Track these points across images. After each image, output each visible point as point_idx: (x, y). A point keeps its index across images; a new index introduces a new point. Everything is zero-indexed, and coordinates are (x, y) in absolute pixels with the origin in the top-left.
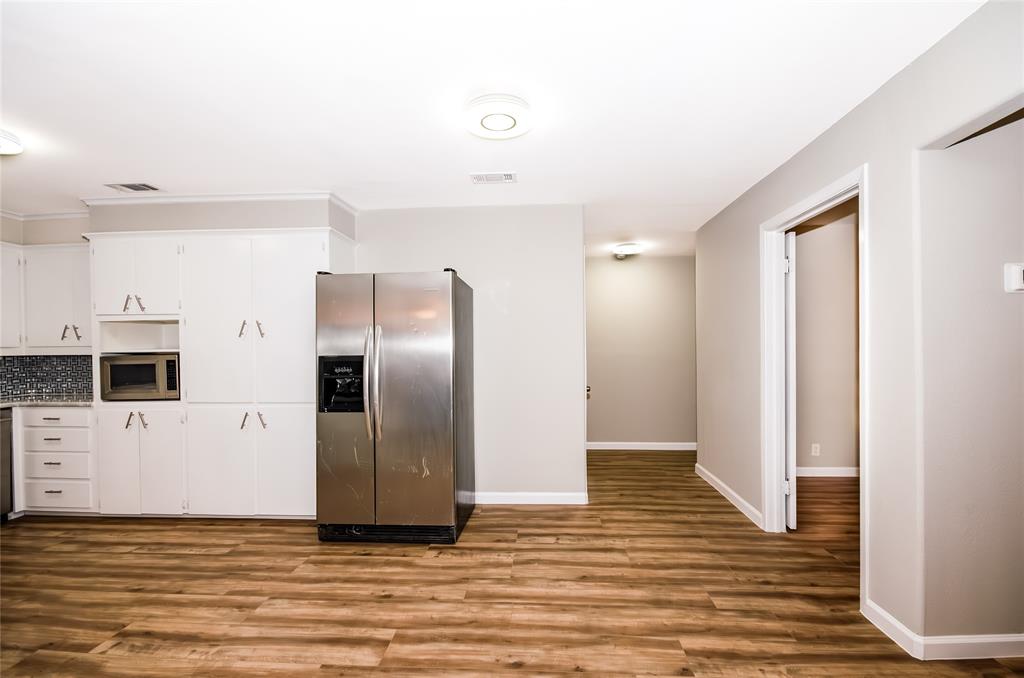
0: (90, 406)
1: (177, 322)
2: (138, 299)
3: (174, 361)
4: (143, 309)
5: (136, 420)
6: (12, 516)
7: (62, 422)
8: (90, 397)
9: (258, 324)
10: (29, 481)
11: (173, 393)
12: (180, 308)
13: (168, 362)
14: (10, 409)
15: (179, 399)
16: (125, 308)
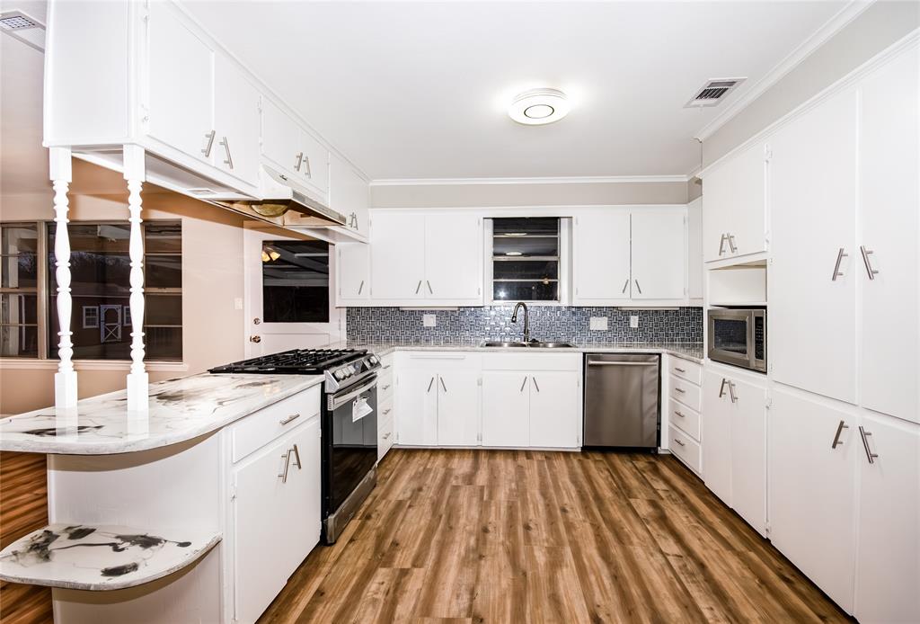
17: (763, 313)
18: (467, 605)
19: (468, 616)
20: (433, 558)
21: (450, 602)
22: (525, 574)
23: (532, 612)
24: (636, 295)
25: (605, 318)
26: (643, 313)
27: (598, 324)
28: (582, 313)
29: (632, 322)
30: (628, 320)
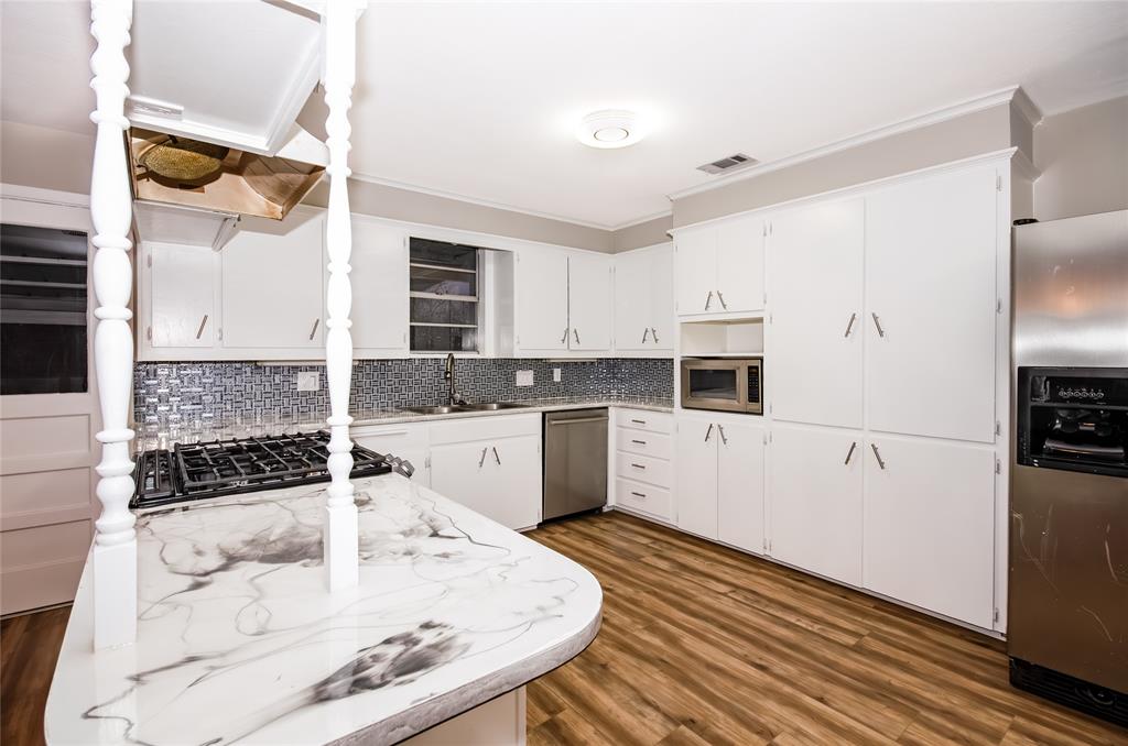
0: (671, 412)
1: (760, 320)
2: (720, 295)
3: (757, 368)
4: (724, 306)
5: (715, 432)
6: (605, 509)
7: (647, 426)
8: (671, 404)
9: (876, 318)
10: (619, 479)
11: (754, 406)
12: (765, 302)
13: (750, 368)
14: (606, 408)
15: (762, 414)
16: (707, 307)
17: (758, 363)
18: (660, 718)
19: (678, 725)
20: (559, 693)
21: (644, 724)
22: (662, 660)
23: (717, 689)
24: (574, 345)
25: (531, 372)
26: (565, 365)
27: (525, 378)
28: (508, 366)
29: (555, 375)
30: (552, 372)
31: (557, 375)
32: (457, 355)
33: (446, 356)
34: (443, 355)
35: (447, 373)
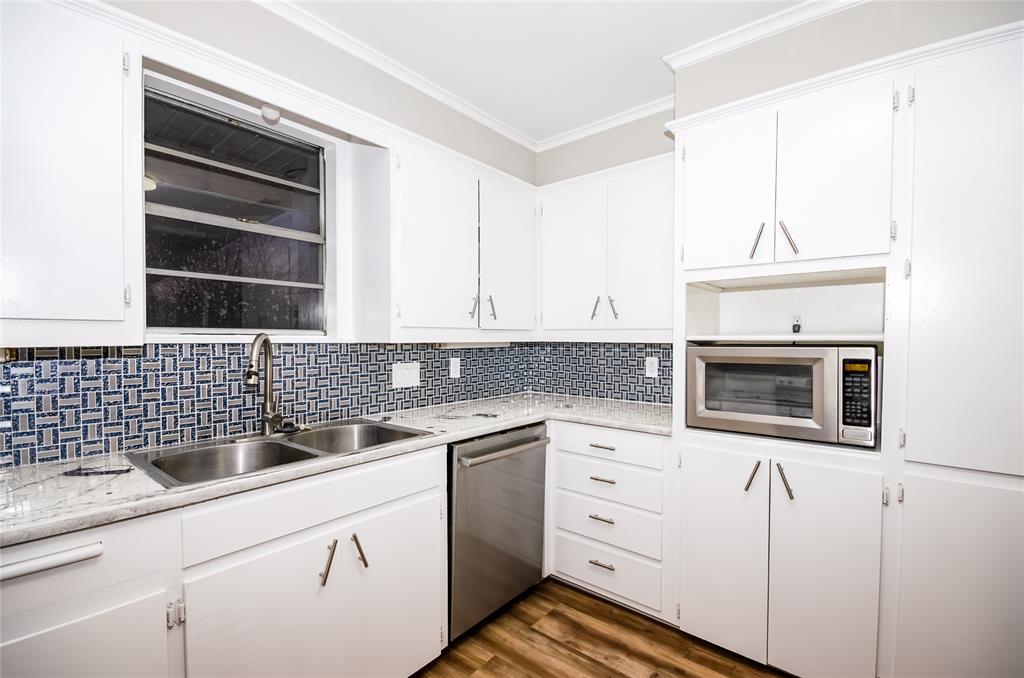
0: (667, 435)
3: (865, 361)
7: (619, 455)
13: (848, 363)
14: (543, 424)
15: (877, 448)
17: (868, 353)
24: (487, 321)
25: (417, 365)
26: (467, 353)
27: (407, 375)
28: (377, 356)
29: (452, 368)
30: (448, 364)
31: (455, 368)
32: (277, 337)
33: (250, 339)
34: (244, 336)
35: (249, 375)
